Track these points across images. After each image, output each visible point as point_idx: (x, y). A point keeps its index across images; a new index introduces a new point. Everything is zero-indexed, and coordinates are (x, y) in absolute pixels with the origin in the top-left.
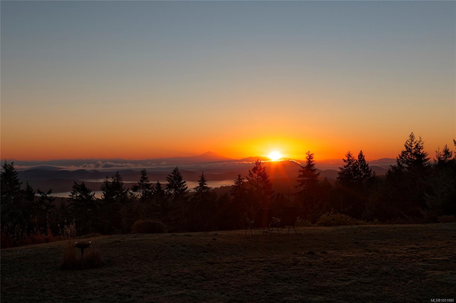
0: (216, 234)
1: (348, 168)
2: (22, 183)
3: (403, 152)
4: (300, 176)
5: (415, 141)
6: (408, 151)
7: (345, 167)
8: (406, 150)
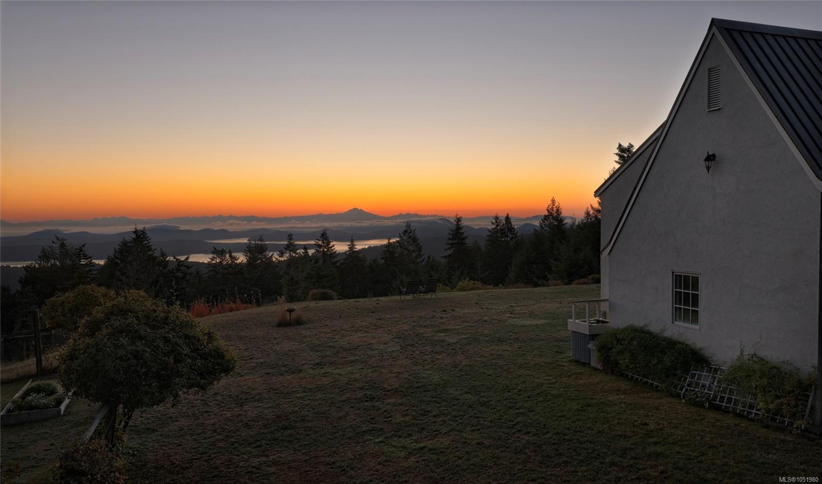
0: (378, 300)
1: (495, 230)
2: (155, 249)
3: (545, 216)
4: (450, 239)
5: (556, 205)
6: (549, 215)
7: (493, 229)
8: (548, 214)
